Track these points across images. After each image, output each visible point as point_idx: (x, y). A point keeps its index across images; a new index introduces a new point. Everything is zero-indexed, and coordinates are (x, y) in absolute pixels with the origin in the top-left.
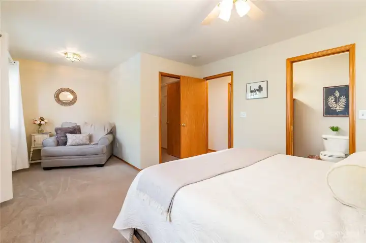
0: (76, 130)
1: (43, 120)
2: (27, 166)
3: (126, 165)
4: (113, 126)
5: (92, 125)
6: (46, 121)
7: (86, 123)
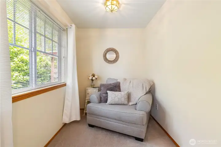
0: (116, 87)
1: (94, 76)
2: (78, 119)
3: (167, 137)
4: (152, 84)
5: (130, 82)
6: (96, 77)
7: (125, 79)
